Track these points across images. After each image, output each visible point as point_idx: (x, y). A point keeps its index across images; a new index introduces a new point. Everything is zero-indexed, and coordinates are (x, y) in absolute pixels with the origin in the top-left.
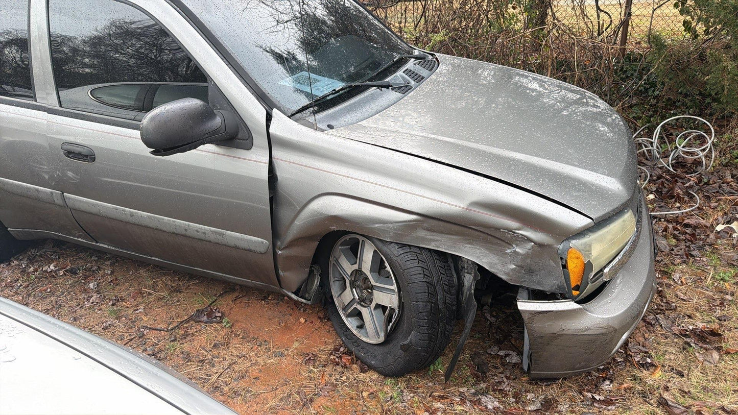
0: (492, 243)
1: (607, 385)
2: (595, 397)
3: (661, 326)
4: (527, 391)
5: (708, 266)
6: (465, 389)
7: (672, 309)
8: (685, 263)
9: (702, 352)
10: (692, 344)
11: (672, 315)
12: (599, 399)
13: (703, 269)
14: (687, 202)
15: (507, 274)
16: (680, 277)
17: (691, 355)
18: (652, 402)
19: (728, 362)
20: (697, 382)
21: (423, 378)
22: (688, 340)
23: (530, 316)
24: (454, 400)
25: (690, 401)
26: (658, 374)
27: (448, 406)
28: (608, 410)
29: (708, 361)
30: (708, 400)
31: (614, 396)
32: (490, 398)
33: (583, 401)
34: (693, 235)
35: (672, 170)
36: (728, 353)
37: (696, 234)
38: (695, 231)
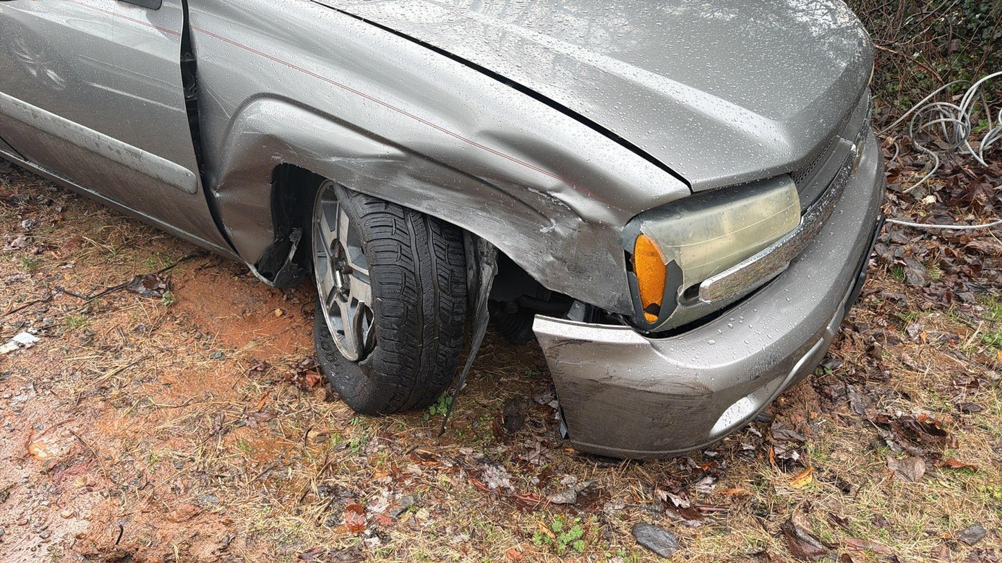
0: (520, 214)
1: (707, 484)
2: (673, 501)
3: (849, 403)
4: (567, 471)
5: (982, 319)
6: (470, 450)
7: (880, 380)
8: (942, 309)
9: (901, 458)
10: (888, 442)
11: (878, 388)
12: (680, 505)
13: (969, 323)
14: (989, 214)
15: (542, 271)
16: (919, 330)
17: (879, 458)
18: (771, 525)
19: (942, 482)
20: (868, 507)
21: (412, 423)
22: (884, 434)
23: (552, 345)
24: (442, 465)
25: (842, 536)
26: (804, 482)
27: (428, 473)
28: (688, 526)
29: (904, 474)
30: (876, 541)
31: (710, 504)
32: (501, 471)
33: (651, 504)
34: (977, 268)
35: (982, 161)
36: (947, 466)
37: (983, 267)
38: (983, 261)
